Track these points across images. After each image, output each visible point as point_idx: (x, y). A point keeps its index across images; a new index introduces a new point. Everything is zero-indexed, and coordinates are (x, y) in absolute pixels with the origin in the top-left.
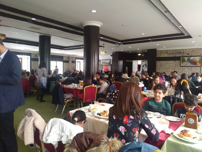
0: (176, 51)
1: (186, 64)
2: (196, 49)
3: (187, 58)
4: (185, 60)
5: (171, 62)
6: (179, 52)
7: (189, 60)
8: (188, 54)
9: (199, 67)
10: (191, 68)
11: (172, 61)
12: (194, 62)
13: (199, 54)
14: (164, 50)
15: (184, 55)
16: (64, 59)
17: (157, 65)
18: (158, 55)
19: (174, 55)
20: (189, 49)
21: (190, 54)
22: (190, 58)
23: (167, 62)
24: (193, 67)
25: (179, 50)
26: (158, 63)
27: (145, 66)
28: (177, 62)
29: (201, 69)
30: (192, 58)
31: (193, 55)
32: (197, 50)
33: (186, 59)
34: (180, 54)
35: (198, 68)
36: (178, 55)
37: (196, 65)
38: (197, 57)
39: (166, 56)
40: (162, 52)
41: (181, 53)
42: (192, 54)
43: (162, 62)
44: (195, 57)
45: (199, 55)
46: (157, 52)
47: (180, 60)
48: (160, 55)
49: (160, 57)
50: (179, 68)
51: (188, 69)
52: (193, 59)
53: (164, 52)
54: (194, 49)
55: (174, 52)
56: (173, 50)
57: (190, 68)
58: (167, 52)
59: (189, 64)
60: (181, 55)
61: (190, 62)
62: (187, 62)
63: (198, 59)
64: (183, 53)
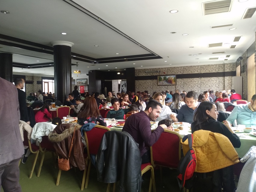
0: (153, 70)
1: (163, 83)
2: (171, 68)
3: (164, 77)
4: (162, 79)
5: (149, 82)
6: (156, 70)
7: (165, 79)
8: (164, 73)
9: (174, 86)
11: (150, 80)
12: (169, 81)
13: (173, 73)
14: (142, 69)
15: (161, 73)
16: (27, 79)
17: (136, 84)
18: (137, 75)
19: (151, 74)
20: (165, 68)
21: (166, 73)
22: (165, 77)
23: (145, 81)
24: (169, 86)
25: (155, 68)
26: (137, 82)
27: (124, 86)
28: (155, 81)
29: (176, 87)
30: (168, 77)
31: (169, 74)
32: (172, 69)
33: (162, 77)
36: (155, 74)
37: (172, 84)
38: (172, 76)
39: (144, 75)
40: (140, 71)
41: (157, 72)
42: (167, 73)
43: (141, 81)
44: (170, 76)
46: (136, 71)
47: (157, 79)
48: (138, 74)
49: (138, 77)
50: (157, 87)
52: (169, 78)
53: (142, 71)
54: (169, 68)
55: (151, 71)
56: (150, 69)
57: (166, 86)
58: (144, 71)
59: (165, 83)
60: (158, 74)
61: (166, 81)
62: (163, 80)
63: (173, 77)
64: (160, 72)
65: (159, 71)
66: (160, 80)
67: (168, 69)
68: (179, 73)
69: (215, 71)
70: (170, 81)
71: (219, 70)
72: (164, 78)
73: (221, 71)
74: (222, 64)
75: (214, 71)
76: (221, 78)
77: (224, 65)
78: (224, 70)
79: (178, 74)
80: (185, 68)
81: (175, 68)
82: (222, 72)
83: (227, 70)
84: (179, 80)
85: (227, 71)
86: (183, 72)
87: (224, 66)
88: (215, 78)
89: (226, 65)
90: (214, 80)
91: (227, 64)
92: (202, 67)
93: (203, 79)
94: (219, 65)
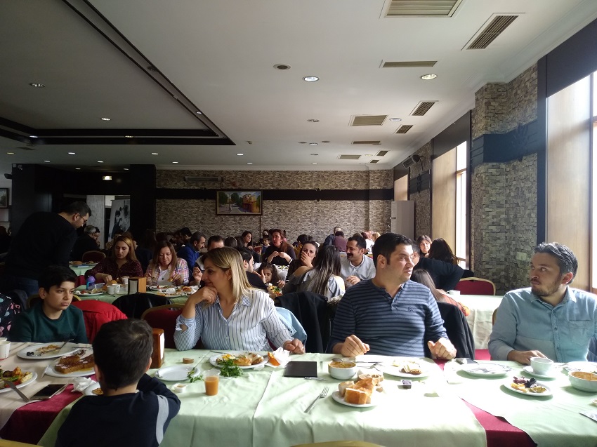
0: (205, 175)
1: (230, 210)
2: (249, 172)
3: (232, 193)
4: (227, 198)
5: (193, 203)
6: (213, 177)
7: (235, 198)
9: (257, 217)
10: (241, 219)
11: (196, 201)
12: (246, 204)
13: (255, 186)
14: (174, 171)
15: (224, 185)
17: (158, 209)
18: (161, 184)
19: (200, 184)
20: (236, 172)
21: (238, 184)
22: (236, 194)
23: (183, 202)
24: (245, 217)
25: (211, 171)
27: (122, 213)
28: (209, 203)
29: (260, 221)
30: (242, 194)
31: (244, 187)
32: (251, 176)
33: (229, 195)
34: (214, 184)
35: (256, 219)
36: (209, 186)
37: (251, 211)
38: (252, 193)
39: (181, 185)
40: (170, 174)
41: (216, 180)
42: (241, 185)
43: (171, 203)
44: (249, 193)
45: (257, 187)
46: (158, 175)
47: (215, 199)
48: (165, 184)
49: (164, 189)
50: (214, 219)
51: (234, 221)
52: (245, 196)
53: (176, 175)
54: (246, 172)
55: (200, 177)
56: (198, 172)
57: (238, 218)
58: (182, 175)
59: (235, 209)
60: (217, 186)
61: (238, 205)
62: (229, 203)
63: (254, 196)
64: (222, 180)
65: (219, 178)
66: (223, 200)
67: (244, 175)
68: (269, 187)
69: (349, 186)
70: (246, 206)
71: (356, 185)
72: (232, 196)
73: (361, 187)
74: (364, 172)
75: (346, 187)
76: (361, 204)
77: (368, 173)
78: (368, 185)
79: (267, 188)
80: (282, 175)
81: (259, 172)
82: (363, 188)
83: (374, 186)
84: (268, 204)
85: (373, 188)
86: (279, 185)
87: (368, 176)
88: (348, 202)
89: (371, 175)
90: (345, 206)
91: (374, 172)
92: (321, 175)
93: (322, 203)
94: (358, 174)
